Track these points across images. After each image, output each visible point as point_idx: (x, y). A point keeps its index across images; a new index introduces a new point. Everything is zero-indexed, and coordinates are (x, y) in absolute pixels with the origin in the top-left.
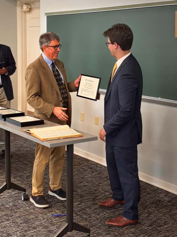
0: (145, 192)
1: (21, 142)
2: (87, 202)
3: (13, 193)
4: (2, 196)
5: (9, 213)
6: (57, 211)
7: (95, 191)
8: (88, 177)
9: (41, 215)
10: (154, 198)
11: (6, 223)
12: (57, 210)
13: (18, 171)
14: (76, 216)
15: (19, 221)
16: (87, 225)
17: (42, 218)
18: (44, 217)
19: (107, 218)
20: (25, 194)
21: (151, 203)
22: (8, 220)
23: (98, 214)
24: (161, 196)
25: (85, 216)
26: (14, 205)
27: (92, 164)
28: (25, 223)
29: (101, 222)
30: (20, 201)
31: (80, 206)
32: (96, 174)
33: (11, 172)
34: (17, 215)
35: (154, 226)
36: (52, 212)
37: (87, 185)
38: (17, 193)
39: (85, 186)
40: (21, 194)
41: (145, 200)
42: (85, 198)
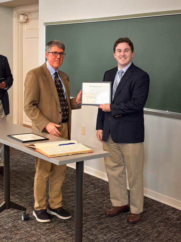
2: (92, 221)
3: (12, 212)
5: (8, 234)
6: (61, 232)
9: (43, 237)
12: (61, 230)
18: (47, 239)
19: (115, 239)
20: (25, 213)
21: (160, 221)
23: (105, 235)
26: (13, 226)
30: (20, 222)
31: (85, 226)
33: (11, 190)
34: (18, 237)
36: (56, 233)
39: (89, 203)
40: (21, 213)
41: (152, 218)
42: (90, 217)
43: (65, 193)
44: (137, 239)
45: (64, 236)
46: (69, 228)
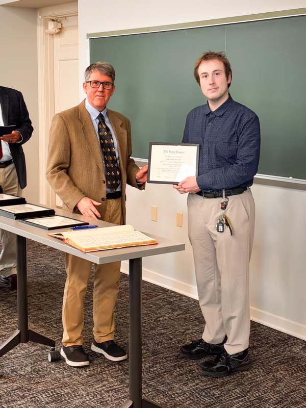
0: (267, 343)
1: (45, 261)
2: (164, 362)
3: (34, 348)
4: (12, 354)
5: (25, 384)
6: (112, 380)
7: (179, 343)
8: (167, 318)
9: (82, 387)
10: (284, 353)
11: (19, 403)
12: (112, 377)
13: (40, 309)
14: (145, 388)
15: (43, 398)
16: (167, 403)
17: (84, 393)
18: (89, 391)
19: (202, 390)
20: (54, 350)
21: (279, 362)
22: (23, 397)
23: (186, 384)
24: (296, 349)
25: (162, 388)
26: (33, 371)
27: (171, 297)
28: (53, 402)
29: (192, 398)
30: (44, 364)
31: (152, 370)
32: (180, 313)
33: (29, 311)
34: (40, 387)
35: (286, 403)
36: (104, 381)
37: (164, 334)
38: (39, 350)
40: (47, 350)
41: (267, 358)
42: (162, 355)
43: (122, 317)
44: (237, 391)
45: (117, 385)
46: (126, 373)
